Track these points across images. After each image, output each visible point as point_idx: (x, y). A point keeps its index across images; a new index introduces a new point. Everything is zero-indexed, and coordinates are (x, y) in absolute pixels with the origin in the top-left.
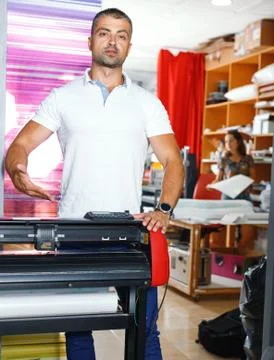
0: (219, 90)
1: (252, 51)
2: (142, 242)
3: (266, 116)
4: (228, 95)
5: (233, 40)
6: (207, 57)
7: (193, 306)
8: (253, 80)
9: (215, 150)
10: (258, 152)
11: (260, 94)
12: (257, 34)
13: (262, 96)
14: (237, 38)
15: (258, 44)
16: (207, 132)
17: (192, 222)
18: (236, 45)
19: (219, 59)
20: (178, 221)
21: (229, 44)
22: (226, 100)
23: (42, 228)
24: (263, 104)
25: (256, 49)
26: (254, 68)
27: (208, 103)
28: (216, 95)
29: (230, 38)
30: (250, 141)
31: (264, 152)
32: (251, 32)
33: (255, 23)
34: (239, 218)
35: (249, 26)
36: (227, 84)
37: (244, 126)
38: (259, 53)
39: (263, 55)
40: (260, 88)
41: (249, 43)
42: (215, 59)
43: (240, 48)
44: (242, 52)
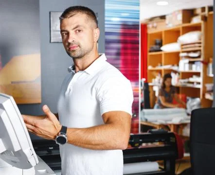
0: (156, 44)
3: (187, 61)
4: (162, 48)
6: (148, 26)
8: (178, 41)
9: (155, 78)
10: (183, 81)
11: (182, 48)
12: (180, 17)
14: (167, 17)
15: (181, 22)
16: (150, 68)
17: (158, 123)
18: (167, 21)
19: (156, 27)
20: (150, 123)
21: (163, 20)
22: (161, 51)
24: (185, 54)
25: (179, 25)
27: (150, 51)
28: (155, 47)
29: (163, 17)
30: (177, 74)
31: (186, 80)
32: (176, 15)
33: (179, 11)
34: (181, 120)
35: (175, 12)
36: (162, 41)
37: (173, 65)
38: (181, 26)
40: (183, 45)
41: (175, 21)
42: (153, 27)
43: (169, 23)
44: (170, 25)
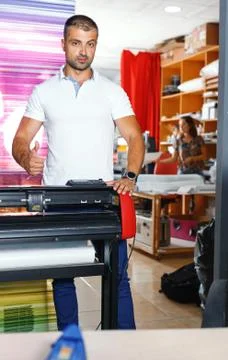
0: (172, 83)
1: (199, 50)
2: (114, 203)
3: (213, 104)
4: (180, 87)
5: (183, 41)
6: (162, 56)
7: (156, 264)
8: (201, 74)
9: (171, 134)
10: (207, 134)
11: (207, 85)
12: (203, 36)
13: (209, 87)
14: (186, 39)
15: (204, 44)
16: (163, 119)
17: (153, 194)
18: (186, 45)
19: (172, 57)
20: (142, 193)
21: (180, 44)
22: (179, 92)
23: (32, 194)
24: (210, 94)
25: (203, 48)
26: (202, 64)
27: (164, 94)
28: (171, 87)
29: (181, 39)
30: (200, 126)
31: (211, 134)
32: (198, 33)
33: (201, 26)
34: (192, 189)
35: (196, 29)
36: (180, 78)
37: (194, 113)
38: (206, 51)
39: (209, 53)
40: (207, 80)
41: (197, 44)
42: (169, 57)
43: (189, 47)
44: (191, 51)
